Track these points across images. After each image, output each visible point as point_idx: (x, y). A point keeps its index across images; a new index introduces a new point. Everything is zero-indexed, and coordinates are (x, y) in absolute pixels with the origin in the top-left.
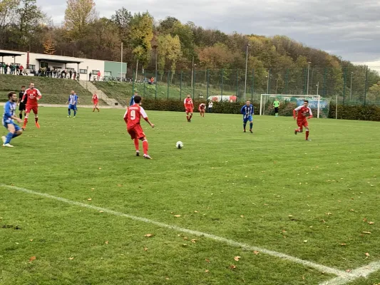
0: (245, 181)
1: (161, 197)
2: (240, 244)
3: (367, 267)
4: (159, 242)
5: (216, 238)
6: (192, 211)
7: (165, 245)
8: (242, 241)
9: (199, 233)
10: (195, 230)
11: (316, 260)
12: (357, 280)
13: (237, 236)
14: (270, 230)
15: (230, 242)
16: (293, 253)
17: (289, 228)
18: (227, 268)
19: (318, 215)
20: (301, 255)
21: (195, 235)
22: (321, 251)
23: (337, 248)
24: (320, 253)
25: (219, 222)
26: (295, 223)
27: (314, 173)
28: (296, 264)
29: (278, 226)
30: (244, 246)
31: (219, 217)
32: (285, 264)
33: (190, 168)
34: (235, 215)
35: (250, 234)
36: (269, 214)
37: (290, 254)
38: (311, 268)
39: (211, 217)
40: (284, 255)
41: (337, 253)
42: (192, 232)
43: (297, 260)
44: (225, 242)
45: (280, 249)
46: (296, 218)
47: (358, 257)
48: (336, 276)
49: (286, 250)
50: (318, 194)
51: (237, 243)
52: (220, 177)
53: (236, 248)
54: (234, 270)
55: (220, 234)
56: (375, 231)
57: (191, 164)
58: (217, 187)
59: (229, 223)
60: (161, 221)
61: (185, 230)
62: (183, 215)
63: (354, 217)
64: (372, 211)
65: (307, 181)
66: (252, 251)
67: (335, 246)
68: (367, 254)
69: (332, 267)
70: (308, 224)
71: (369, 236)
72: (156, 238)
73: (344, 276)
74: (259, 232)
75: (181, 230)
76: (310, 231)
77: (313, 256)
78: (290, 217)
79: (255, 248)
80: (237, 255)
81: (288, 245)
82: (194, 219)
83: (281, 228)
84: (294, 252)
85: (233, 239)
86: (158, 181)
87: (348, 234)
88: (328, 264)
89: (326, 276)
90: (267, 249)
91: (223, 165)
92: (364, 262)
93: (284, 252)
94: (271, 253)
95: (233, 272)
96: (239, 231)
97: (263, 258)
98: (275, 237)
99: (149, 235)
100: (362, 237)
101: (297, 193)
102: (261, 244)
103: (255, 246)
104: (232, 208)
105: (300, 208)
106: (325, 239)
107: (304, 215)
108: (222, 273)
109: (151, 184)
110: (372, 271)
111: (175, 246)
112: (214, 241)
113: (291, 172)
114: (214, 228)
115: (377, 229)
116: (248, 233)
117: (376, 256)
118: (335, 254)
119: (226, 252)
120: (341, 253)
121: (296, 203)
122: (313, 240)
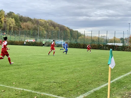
0: (38, 69)
1: (7, 77)
4: (7, 93)
6: (19, 81)
7: (9, 94)
8: (37, 91)
9: (22, 89)
10: (21, 88)
11: (62, 96)
13: (35, 89)
14: (47, 86)
15: (33, 92)
17: (54, 85)
19: (63, 80)
20: (57, 94)
21: (20, 90)
22: (64, 93)
23: (69, 91)
24: (63, 94)
25: (29, 85)
26: (55, 83)
27: (62, 66)
29: (50, 85)
30: (38, 93)
31: (29, 83)
33: (18, 66)
34: (35, 82)
35: (40, 88)
36: (46, 81)
37: (54, 94)
39: (26, 83)
40: (52, 95)
42: (19, 89)
43: (56, 96)
44: (31, 92)
45: (50, 93)
46: (56, 82)
47: (76, 94)
50: (63, 73)
51: (35, 92)
52: (30, 69)
53: (35, 94)
55: (29, 89)
56: (81, 85)
57: (19, 64)
58: (28, 72)
59: (33, 85)
60: (8, 85)
61: (17, 88)
62: (16, 83)
63: (74, 80)
64: (80, 78)
65: (59, 69)
67: (68, 91)
68: (79, 93)
70: (59, 84)
71: (79, 87)
72: (6, 92)
74: (43, 87)
75: (15, 88)
76: (60, 86)
77: (61, 94)
78: (54, 82)
79: (42, 93)
80: (35, 96)
81: (53, 91)
82: (20, 84)
83: (51, 85)
84: (55, 93)
85: (34, 90)
86: (7, 71)
87: (72, 86)
90: (46, 93)
91: (31, 64)
92: (78, 96)
93: (51, 94)
94: (47, 94)
96: (36, 87)
97: (45, 96)
98: (49, 89)
99: (3, 91)
100: (77, 87)
101: (56, 73)
102: (44, 91)
103: (42, 92)
104: (34, 79)
106: (65, 88)
107: (58, 80)
109: (4, 72)
111: (13, 94)
112: (27, 92)
113: (54, 66)
114: (27, 87)
115: (82, 84)
116: (39, 88)
117: (81, 93)
118: (69, 93)
119: (31, 95)
120: (70, 93)
121: (56, 77)
122: (61, 89)
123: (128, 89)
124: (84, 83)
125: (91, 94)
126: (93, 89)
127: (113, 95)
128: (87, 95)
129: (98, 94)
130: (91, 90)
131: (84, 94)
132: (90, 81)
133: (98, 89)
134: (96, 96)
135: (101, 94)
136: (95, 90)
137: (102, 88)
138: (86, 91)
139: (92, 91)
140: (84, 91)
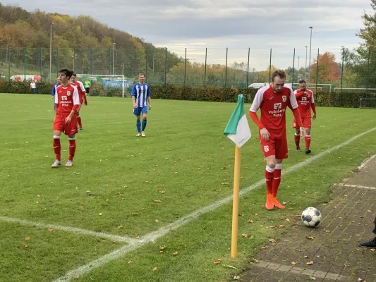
0: (45, 161)
2: (34, 224)
3: (156, 232)
5: (9, 220)
8: (37, 220)
11: (109, 231)
12: (146, 244)
13: (31, 215)
14: (66, 207)
15: (24, 222)
16: (87, 226)
17: (86, 203)
18: (19, 247)
19: (114, 189)
20: (95, 227)
22: (114, 222)
23: (130, 218)
24: (112, 224)
25: (14, 203)
26: (92, 198)
27: (115, 150)
28: (89, 236)
29: (76, 203)
30: (38, 224)
31: (14, 198)
32: (78, 238)
34: (32, 196)
35: (45, 213)
36: (66, 192)
37: (85, 228)
38: (103, 239)
39: (5, 199)
40: (78, 229)
41: (130, 222)
43: (91, 232)
44: (18, 223)
45: (75, 224)
46: (94, 193)
47: (149, 224)
48: (126, 244)
49: (81, 225)
50: (117, 169)
51: (31, 222)
52: (18, 159)
53: (29, 228)
54: (26, 249)
55: (14, 215)
56: (166, 199)
58: (14, 168)
59: (24, 204)
63: (147, 188)
64: (164, 181)
65: (107, 158)
66: (46, 229)
67: (128, 216)
68: (157, 221)
69: (123, 236)
70: (104, 198)
71: (159, 204)
73: (134, 243)
74: (55, 209)
76: (106, 204)
77: (106, 227)
78: (87, 193)
79: (50, 226)
81: (83, 219)
83: (78, 204)
85: (27, 220)
87: (141, 204)
88: (120, 233)
89: (117, 245)
90: (62, 225)
91: (24, 146)
92: (153, 228)
93: (77, 226)
94: (66, 229)
95: (24, 251)
96: (34, 210)
97: (57, 234)
98: (71, 212)
100: (153, 205)
101: (96, 170)
102: (56, 221)
103: (50, 223)
104: (29, 189)
105: (99, 184)
106: (120, 210)
107: (101, 189)
108: (13, 253)
110: (160, 235)
112: (6, 223)
113: (93, 150)
114: (8, 209)
115: (167, 197)
116: (43, 212)
117: (164, 222)
118: (128, 224)
119: (18, 233)
120: (133, 223)
121: (94, 179)
122: (108, 212)
123: (292, 206)
124: (175, 195)
125: (190, 223)
126: (198, 208)
127: (250, 222)
128: (178, 226)
129: (211, 222)
130: (191, 211)
131: (171, 222)
132: (191, 188)
133: (211, 207)
134: (204, 226)
135: (218, 222)
136: (204, 210)
137: (224, 205)
138: (177, 216)
139: (195, 215)
140: (173, 216)
